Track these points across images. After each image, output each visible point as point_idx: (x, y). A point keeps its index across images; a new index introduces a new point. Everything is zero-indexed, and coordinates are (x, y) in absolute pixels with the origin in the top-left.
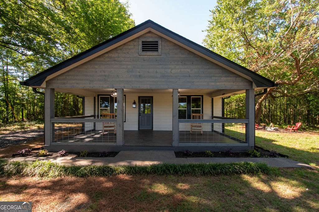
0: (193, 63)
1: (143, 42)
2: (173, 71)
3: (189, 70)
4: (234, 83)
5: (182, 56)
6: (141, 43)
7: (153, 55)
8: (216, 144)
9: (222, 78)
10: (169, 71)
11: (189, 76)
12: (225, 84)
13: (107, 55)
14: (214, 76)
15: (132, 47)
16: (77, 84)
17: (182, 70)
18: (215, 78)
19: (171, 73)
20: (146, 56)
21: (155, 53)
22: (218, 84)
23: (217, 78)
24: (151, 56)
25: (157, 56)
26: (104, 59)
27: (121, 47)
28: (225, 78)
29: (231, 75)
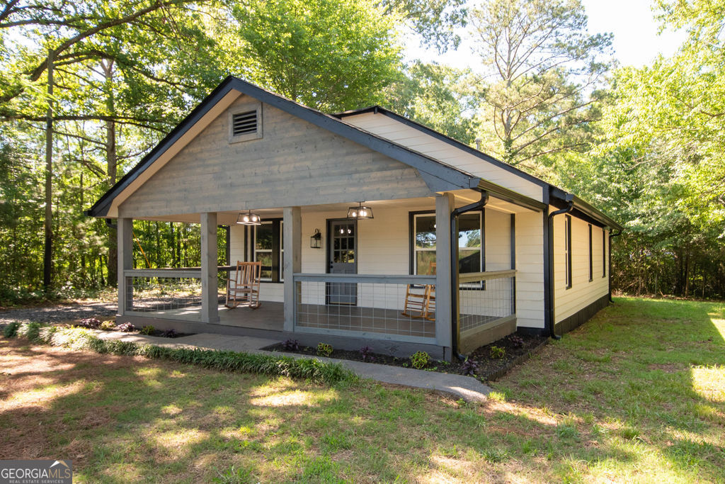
0: (315, 147)
1: (235, 116)
2: (283, 168)
3: (308, 163)
4: (398, 183)
5: (297, 134)
6: (230, 119)
7: (250, 139)
8: (364, 334)
9: (373, 175)
10: (275, 168)
11: (311, 177)
12: (378, 189)
13: (186, 151)
14: (357, 172)
15: (220, 129)
16: (152, 208)
17: (297, 164)
18: (357, 175)
19: (279, 172)
20: (240, 144)
21: (251, 136)
22: (365, 188)
23: (362, 175)
24: (247, 143)
25: (256, 141)
26: (184, 158)
27: (204, 133)
28: (379, 174)
29: (391, 165)
